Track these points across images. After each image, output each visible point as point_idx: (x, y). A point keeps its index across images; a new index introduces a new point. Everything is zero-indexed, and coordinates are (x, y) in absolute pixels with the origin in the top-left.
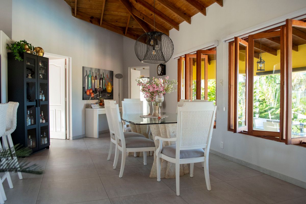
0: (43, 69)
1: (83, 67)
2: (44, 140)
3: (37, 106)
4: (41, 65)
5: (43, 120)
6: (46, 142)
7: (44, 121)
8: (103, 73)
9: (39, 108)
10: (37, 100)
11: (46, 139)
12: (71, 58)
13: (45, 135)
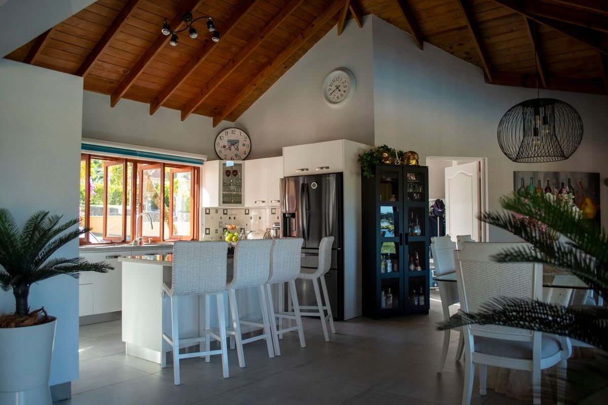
0: (419, 184)
1: (515, 172)
2: (419, 299)
3: (401, 244)
4: (415, 179)
5: (416, 266)
6: (422, 303)
7: (419, 269)
8: (569, 179)
9: (406, 247)
10: (401, 234)
11: (422, 298)
12: (486, 159)
13: (422, 291)
